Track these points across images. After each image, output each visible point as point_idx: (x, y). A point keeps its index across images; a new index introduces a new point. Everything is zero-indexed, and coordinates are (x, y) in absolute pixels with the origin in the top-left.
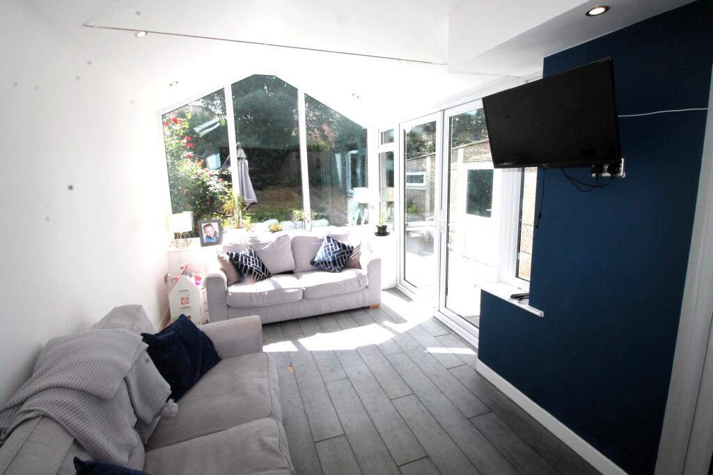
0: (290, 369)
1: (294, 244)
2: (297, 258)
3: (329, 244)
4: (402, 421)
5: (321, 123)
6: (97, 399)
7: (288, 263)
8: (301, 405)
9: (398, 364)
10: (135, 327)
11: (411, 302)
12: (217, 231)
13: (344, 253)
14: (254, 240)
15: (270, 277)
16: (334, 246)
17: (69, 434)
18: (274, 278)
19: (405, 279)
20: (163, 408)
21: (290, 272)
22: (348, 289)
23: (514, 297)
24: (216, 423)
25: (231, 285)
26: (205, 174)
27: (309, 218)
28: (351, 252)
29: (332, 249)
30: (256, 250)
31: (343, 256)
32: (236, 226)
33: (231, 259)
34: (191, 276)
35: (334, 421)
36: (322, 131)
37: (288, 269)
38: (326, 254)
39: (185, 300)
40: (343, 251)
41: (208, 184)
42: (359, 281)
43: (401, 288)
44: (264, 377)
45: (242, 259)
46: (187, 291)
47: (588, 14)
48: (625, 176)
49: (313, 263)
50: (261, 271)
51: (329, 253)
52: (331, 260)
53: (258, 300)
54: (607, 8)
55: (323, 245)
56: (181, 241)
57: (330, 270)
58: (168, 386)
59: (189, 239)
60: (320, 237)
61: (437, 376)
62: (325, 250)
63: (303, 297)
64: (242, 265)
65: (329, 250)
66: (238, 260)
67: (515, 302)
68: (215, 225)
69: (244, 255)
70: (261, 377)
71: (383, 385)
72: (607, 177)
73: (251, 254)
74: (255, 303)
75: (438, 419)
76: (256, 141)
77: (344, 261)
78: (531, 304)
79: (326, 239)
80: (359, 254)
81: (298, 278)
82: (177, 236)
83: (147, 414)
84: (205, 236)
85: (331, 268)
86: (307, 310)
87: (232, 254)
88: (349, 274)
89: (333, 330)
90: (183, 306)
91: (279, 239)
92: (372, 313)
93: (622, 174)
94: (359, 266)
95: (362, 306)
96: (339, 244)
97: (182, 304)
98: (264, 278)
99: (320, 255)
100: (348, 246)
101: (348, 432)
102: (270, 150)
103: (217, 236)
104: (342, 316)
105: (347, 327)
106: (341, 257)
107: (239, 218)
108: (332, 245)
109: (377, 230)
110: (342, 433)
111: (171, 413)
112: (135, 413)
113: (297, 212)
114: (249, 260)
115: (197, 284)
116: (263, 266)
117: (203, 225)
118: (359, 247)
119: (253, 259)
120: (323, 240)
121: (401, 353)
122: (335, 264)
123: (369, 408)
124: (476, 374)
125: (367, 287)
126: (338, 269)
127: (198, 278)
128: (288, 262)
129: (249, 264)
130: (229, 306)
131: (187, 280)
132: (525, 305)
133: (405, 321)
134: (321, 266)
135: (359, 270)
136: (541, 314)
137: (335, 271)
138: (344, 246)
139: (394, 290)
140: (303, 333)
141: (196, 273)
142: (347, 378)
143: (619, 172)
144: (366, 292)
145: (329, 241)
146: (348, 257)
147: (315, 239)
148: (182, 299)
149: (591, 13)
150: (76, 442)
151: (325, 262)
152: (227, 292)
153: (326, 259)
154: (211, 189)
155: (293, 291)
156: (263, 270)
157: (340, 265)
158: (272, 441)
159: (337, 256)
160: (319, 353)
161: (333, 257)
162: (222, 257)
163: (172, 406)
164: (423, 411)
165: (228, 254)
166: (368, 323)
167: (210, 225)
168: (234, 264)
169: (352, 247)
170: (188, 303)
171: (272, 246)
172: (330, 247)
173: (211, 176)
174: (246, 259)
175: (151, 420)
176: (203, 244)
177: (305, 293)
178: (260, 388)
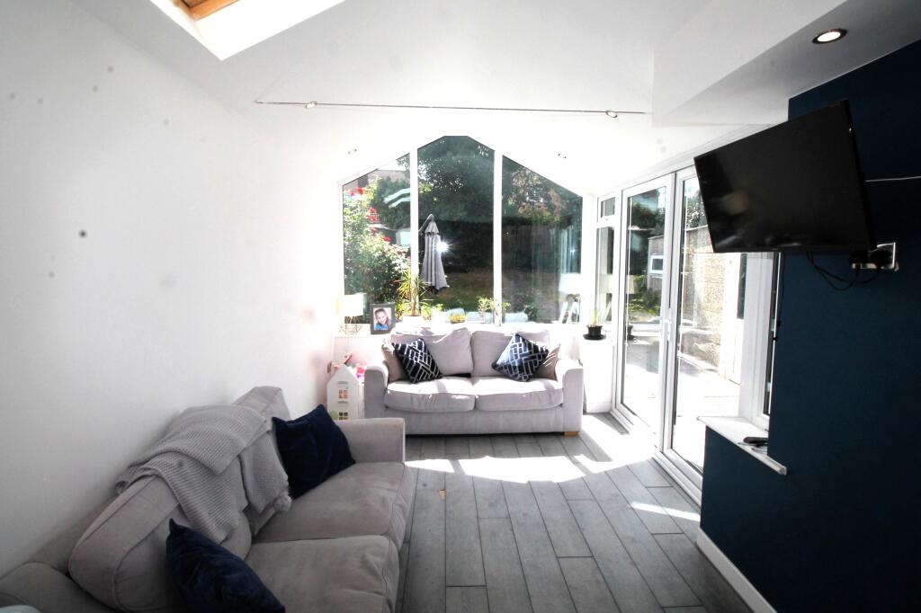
0: (442, 493)
1: (474, 340)
2: (477, 358)
3: (517, 344)
4: (566, 588)
5: (547, 189)
6: (208, 471)
7: (464, 363)
8: (443, 539)
9: (582, 514)
10: (268, 410)
11: (626, 436)
12: (390, 318)
13: (534, 357)
14: (426, 331)
15: (441, 378)
16: (522, 347)
17: (176, 498)
18: (444, 381)
19: (622, 402)
20: (276, 499)
21: (467, 375)
22: (534, 405)
23: (749, 441)
24: (328, 529)
25: (393, 382)
26: (392, 251)
27: (499, 309)
28: (544, 356)
29: (521, 351)
30: (427, 343)
31: (532, 360)
32: (411, 313)
33: (396, 351)
34: (354, 366)
35: (477, 567)
36: (548, 198)
37: (465, 371)
38: (512, 356)
39: (343, 394)
40: (533, 355)
41: (393, 262)
42: (550, 396)
43: (616, 414)
44: (394, 491)
45: (408, 352)
46: (346, 383)
47: (815, 41)
48: (897, 269)
49: (495, 366)
50: (429, 369)
51: (516, 356)
52: (517, 364)
53: (420, 404)
54: (843, 32)
55: (510, 345)
56: (351, 326)
57: (514, 378)
58: (286, 477)
59: (359, 325)
60: (507, 334)
61: (633, 540)
62: (511, 351)
63: (475, 407)
64: (407, 359)
65: (516, 352)
66: (403, 353)
67: (748, 448)
68: (388, 311)
69: (411, 348)
70: (389, 490)
71: (553, 537)
72: (872, 270)
73: (420, 348)
74: (416, 407)
75: (616, 597)
76: (461, 211)
77: (534, 367)
78: (770, 454)
79: (514, 338)
80: (556, 360)
81: (473, 383)
82: (348, 320)
83: (260, 503)
84: (375, 322)
85: (516, 376)
86: (479, 424)
87: (397, 346)
88: (537, 386)
89: (509, 455)
90: (340, 400)
91: (455, 332)
92: (566, 441)
93: (893, 265)
94: (554, 377)
95: (553, 430)
96: (530, 344)
97: (340, 397)
98: (432, 379)
99: (505, 358)
100: (542, 349)
101: (489, 584)
102: (479, 223)
103: (390, 323)
104: (526, 440)
105: (528, 455)
106: (531, 363)
107: (415, 304)
108: (520, 345)
109: (587, 332)
110: (484, 584)
111: (283, 506)
112: (247, 497)
113: (483, 301)
114: (417, 355)
115: (358, 376)
116: (433, 363)
117: (375, 309)
118: (556, 351)
119: (422, 354)
120: (510, 338)
121: (591, 500)
122: (521, 371)
123: (525, 562)
124: (695, 550)
125: (561, 405)
126: (525, 377)
127: (360, 370)
128: (463, 361)
129: (416, 359)
130: (387, 407)
131: (348, 372)
132: (762, 455)
133: (609, 460)
134: (505, 371)
135: (551, 382)
136: (782, 470)
137: (520, 380)
138: (536, 347)
139: (607, 416)
140: (469, 453)
141: (361, 364)
142: (509, 517)
143: (891, 262)
144: (560, 412)
145: (518, 340)
146: (540, 363)
147: (501, 336)
148: (340, 392)
149: (820, 39)
150: (179, 507)
151: (510, 366)
152: (386, 389)
153: (511, 362)
154: (396, 268)
155: (463, 397)
156: (432, 369)
157: (528, 372)
158: (376, 561)
159: (525, 360)
160: (483, 480)
161: (520, 362)
162: (386, 348)
163: (286, 499)
164: (598, 582)
165: (393, 344)
166: (556, 453)
167: (382, 310)
168: (398, 356)
169: (547, 351)
170: (346, 397)
171: (446, 340)
172: (518, 348)
173: (399, 253)
174: (413, 353)
175: (262, 509)
176: (374, 332)
177: (478, 403)
178: (384, 501)
